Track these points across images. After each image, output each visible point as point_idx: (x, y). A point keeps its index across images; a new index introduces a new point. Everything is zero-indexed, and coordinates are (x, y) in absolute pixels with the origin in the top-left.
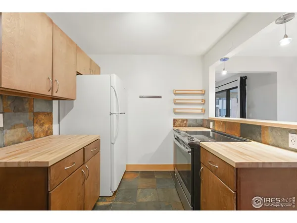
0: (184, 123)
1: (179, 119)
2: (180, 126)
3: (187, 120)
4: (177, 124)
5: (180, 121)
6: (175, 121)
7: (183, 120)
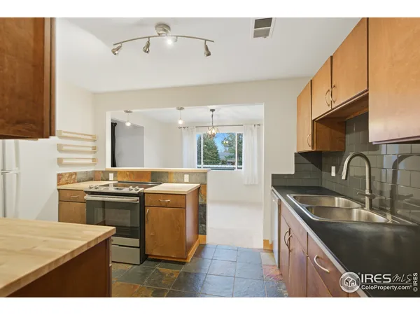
0: (73, 177)
1: (66, 174)
2: (67, 183)
3: (76, 173)
4: (63, 180)
5: (67, 175)
6: (60, 176)
7: (71, 175)
